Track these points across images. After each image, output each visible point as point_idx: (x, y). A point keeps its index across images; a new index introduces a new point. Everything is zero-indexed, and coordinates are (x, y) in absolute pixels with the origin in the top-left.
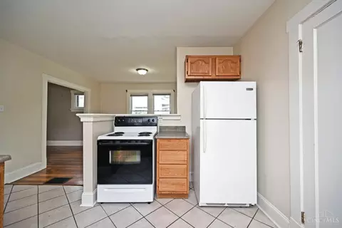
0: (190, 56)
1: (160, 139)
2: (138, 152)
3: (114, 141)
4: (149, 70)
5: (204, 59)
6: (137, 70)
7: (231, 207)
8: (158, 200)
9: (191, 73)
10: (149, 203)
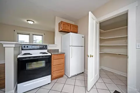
0: (63, 22)
1: (54, 55)
2: (44, 62)
4: (35, 22)
5: (68, 24)
6: (28, 21)
7: (78, 75)
8: (53, 81)
9: (63, 28)
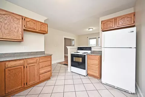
0: (103, 21)
2: (81, 58)
3: (75, 54)
5: (110, 20)
7: (119, 89)
8: (88, 77)
9: (103, 28)
10: (85, 76)
